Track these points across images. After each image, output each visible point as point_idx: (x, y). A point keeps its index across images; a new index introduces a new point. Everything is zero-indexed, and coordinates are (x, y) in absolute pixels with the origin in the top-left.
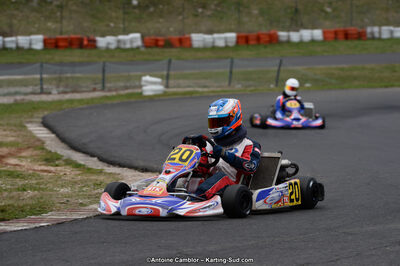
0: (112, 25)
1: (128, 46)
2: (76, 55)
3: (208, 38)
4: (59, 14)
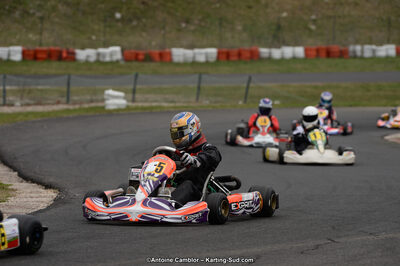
0: (94, 37)
1: (108, 59)
2: (54, 67)
3: (189, 53)
4: (40, 25)
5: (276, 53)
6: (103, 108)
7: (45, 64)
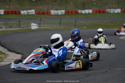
1: (31, 14)
2: (14, 16)
3: (56, 12)
4: (9, 3)
5: (83, 12)
7: (11, 15)
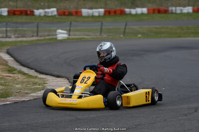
0: (42, 4)
1: (50, 14)
2: (24, 19)
3: (90, 11)
5: (133, 11)
6: (56, 39)
7: (20, 17)
